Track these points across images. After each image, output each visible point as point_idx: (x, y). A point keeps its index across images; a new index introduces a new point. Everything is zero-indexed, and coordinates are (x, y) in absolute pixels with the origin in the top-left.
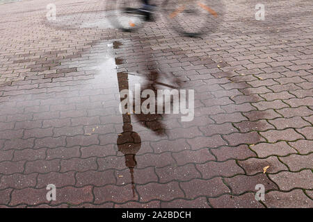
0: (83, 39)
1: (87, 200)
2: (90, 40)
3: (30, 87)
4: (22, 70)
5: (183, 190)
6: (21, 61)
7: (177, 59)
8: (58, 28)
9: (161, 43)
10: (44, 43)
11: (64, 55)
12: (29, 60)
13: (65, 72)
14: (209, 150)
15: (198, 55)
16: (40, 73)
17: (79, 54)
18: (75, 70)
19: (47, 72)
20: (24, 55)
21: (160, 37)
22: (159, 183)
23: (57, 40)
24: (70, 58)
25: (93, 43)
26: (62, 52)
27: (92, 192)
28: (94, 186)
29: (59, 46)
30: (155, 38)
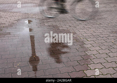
0: (13, 18)
2: (17, 18)
7: (55, 30)
8: (1, 11)
9: (49, 22)
13: (4, 35)
14: (68, 73)
15: (64, 28)
17: (11, 26)
24: (7, 27)
26: (3, 24)
29: (1, 21)
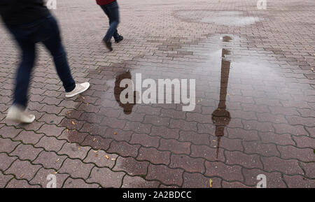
0: (201, 31)
1: (185, 152)
2: (207, 32)
3: (156, 61)
4: (152, 47)
5: (262, 163)
6: (152, 41)
7: (276, 57)
8: (183, 20)
9: (265, 42)
10: (171, 29)
11: (185, 41)
12: (158, 41)
13: (183, 54)
14: (291, 136)
15: (295, 57)
16: (165, 52)
17: (196, 42)
18: (191, 53)
19: (170, 52)
20: (155, 37)
21: (264, 38)
22: (244, 153)
23: (181, 29)
24: (189, 44)
25: (208, 35)
26: (183, 38)
27: (190, 147)
28: (192, 143)
29: (182, 34)
30: (260, 38)
